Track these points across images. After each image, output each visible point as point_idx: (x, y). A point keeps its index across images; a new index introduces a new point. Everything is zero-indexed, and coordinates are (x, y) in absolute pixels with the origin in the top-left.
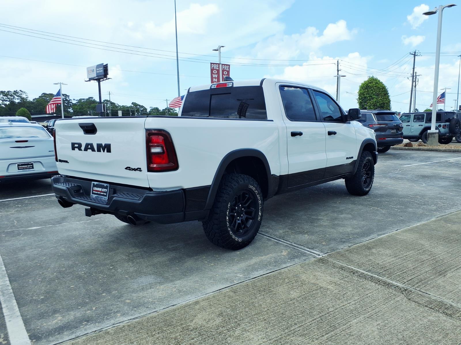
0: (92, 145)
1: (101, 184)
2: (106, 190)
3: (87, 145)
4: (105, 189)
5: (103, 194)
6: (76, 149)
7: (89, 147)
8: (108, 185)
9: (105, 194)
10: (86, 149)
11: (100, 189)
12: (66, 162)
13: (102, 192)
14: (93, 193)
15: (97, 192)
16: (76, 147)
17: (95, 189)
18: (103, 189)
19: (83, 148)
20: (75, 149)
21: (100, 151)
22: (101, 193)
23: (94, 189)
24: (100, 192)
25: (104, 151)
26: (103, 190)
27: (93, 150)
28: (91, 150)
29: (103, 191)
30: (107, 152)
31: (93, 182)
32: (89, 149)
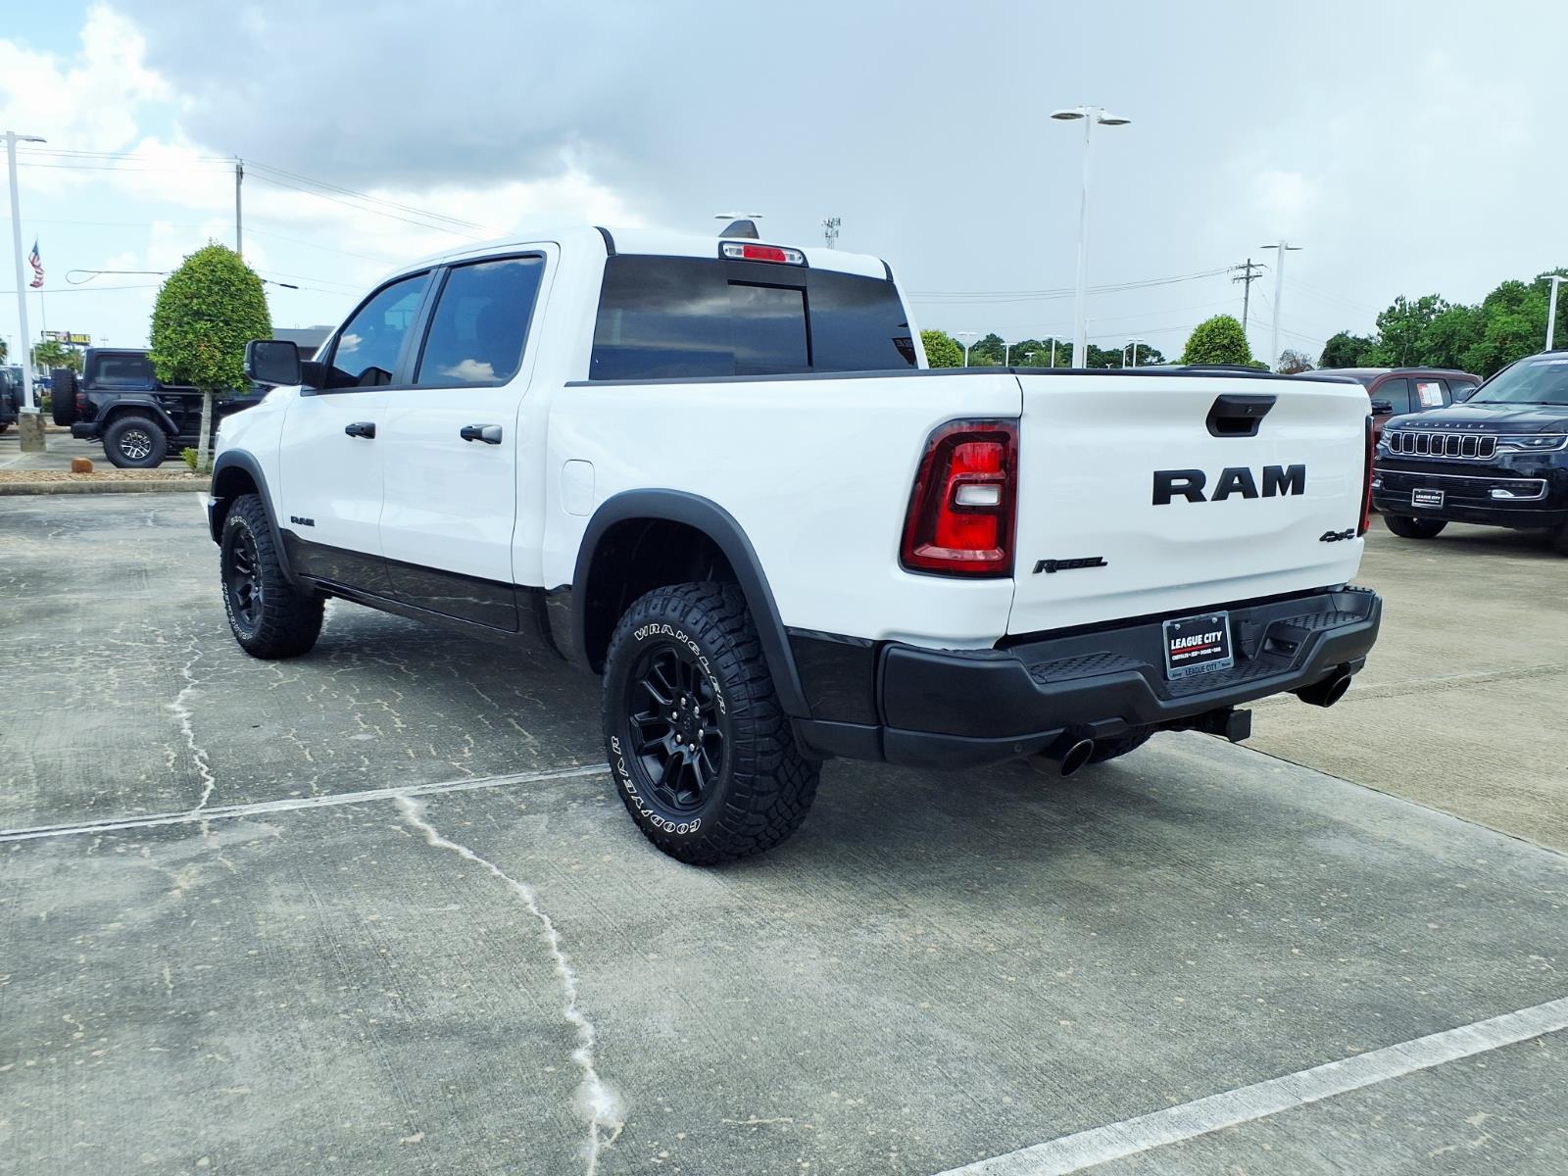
0: (1244, 475)
1: (1194, 619)
2: (1219, 634)
3: (1228, 475)
4: (1214, 634)
5: (1209, 651)
6: (1179, 500)
7: (1236, 482)
8: (1224, 613)
9: (1219, 649)
10: (1221, 494)
11: (1197, 640)
12: (1097, 562)
13: (1204, 646)
14: (1174, 664)
15: (1187, 655)
16: (1179, 490)
17: (1179, 644)
18: (1207, 635)
19: (1209, 490)
20: (1173, 497)
21: (1274, 494)
22: (1203, 652)
23: (1173, 648)
24: (1199, 650)
25: (1283, 493)
26: (1208, 638)
27: (1249, 492)
28: (1240, 494)
29: (1206, 641)
30: (1293, 493)
31: (1166, 624)
32: (1236, 489)
